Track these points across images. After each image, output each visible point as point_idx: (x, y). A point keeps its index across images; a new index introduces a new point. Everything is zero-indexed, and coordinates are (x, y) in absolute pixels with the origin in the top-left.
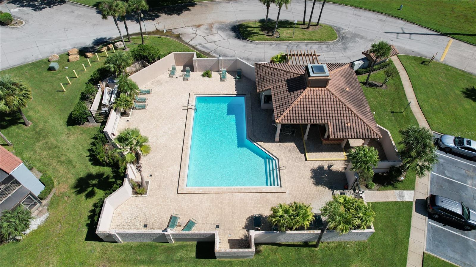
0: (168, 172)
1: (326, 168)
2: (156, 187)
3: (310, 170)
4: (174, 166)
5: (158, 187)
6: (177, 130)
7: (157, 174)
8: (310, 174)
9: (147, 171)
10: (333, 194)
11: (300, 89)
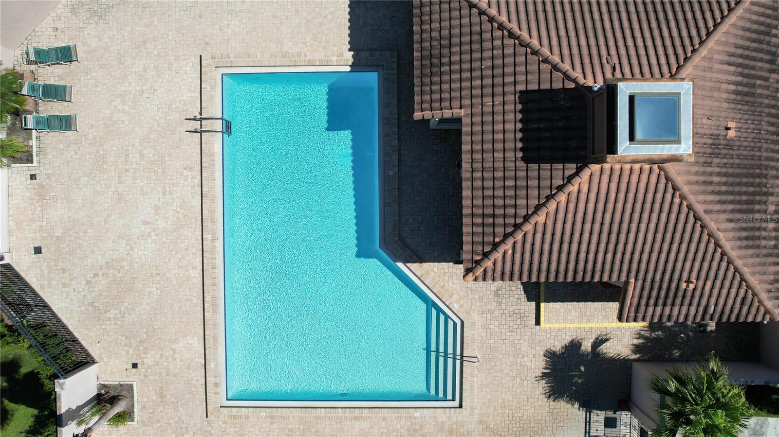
0: (177, 356)
1: (587, 346)
2: (154, 398)
3: (542, 353)
4: (189, 338)
5: (159, 400)
6: (181, 216)
7: (149, 361)
8: (539, 365)
9: (124, 353)
10: (588, 422)
11: (564, 160)
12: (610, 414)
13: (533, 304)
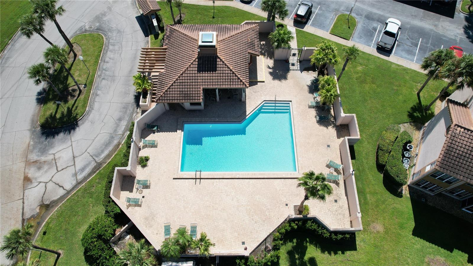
0: (282, 189)
1: (271, 70)
2: (298, 198)
3: (273, 81)
4: (275, 185)
5: (299, 196)
7: (285, 200)
8: (277, 82)
9: (282, 209)
10: (293, 70)
11: (216, 61)
12: (290, 65)
13: (258, 83)
